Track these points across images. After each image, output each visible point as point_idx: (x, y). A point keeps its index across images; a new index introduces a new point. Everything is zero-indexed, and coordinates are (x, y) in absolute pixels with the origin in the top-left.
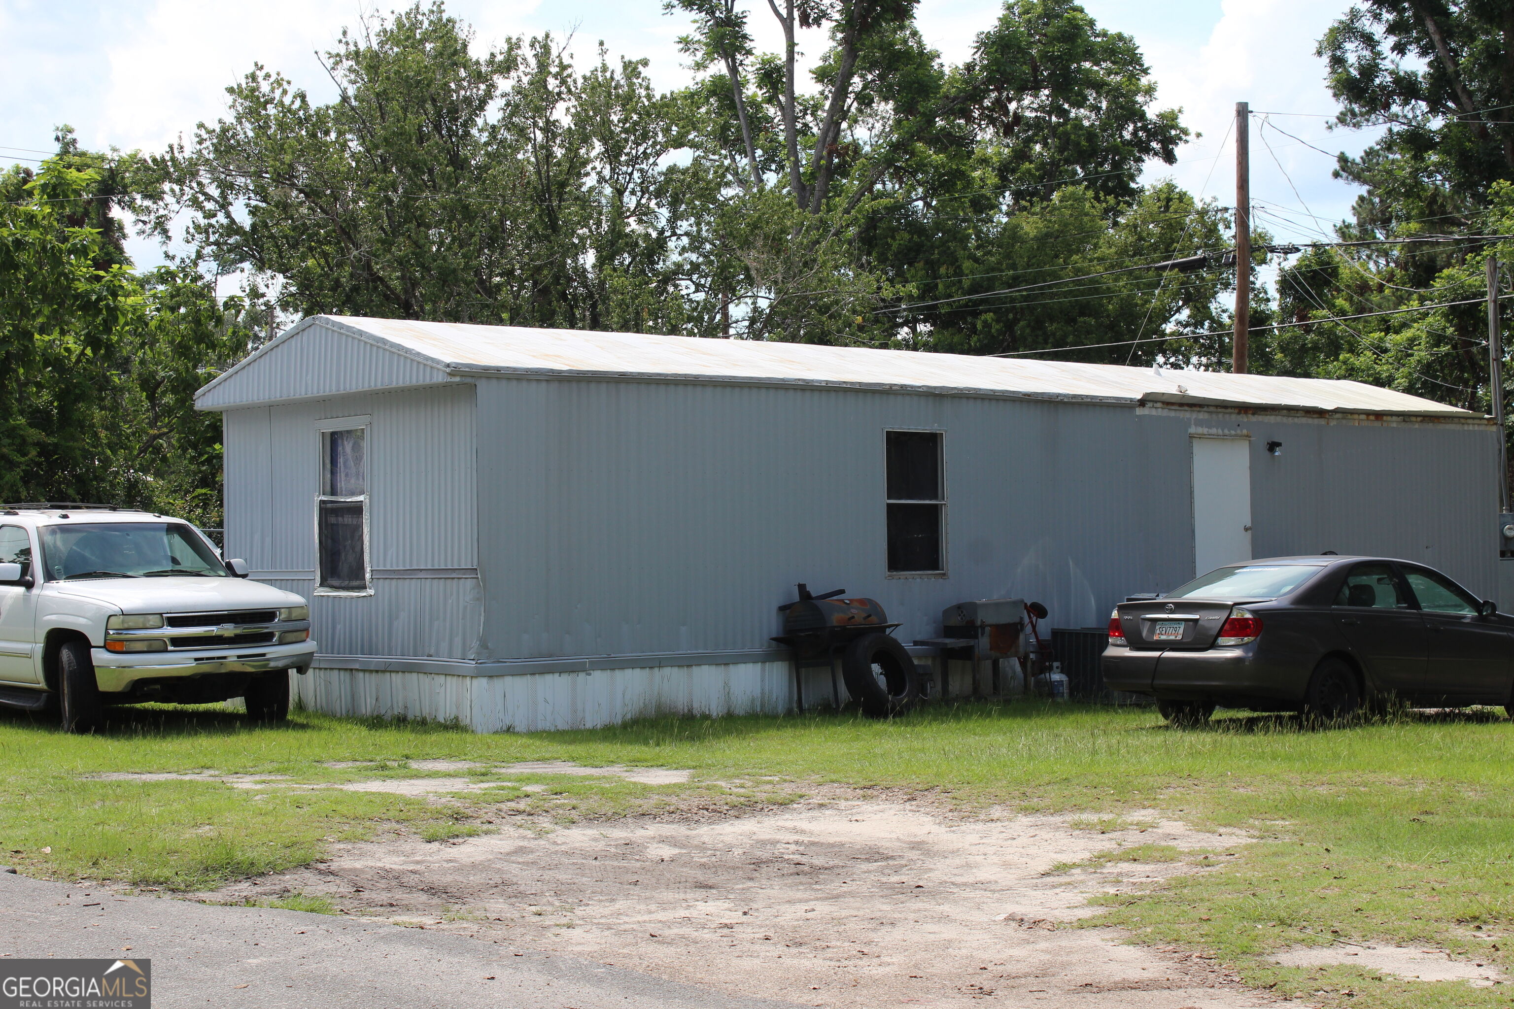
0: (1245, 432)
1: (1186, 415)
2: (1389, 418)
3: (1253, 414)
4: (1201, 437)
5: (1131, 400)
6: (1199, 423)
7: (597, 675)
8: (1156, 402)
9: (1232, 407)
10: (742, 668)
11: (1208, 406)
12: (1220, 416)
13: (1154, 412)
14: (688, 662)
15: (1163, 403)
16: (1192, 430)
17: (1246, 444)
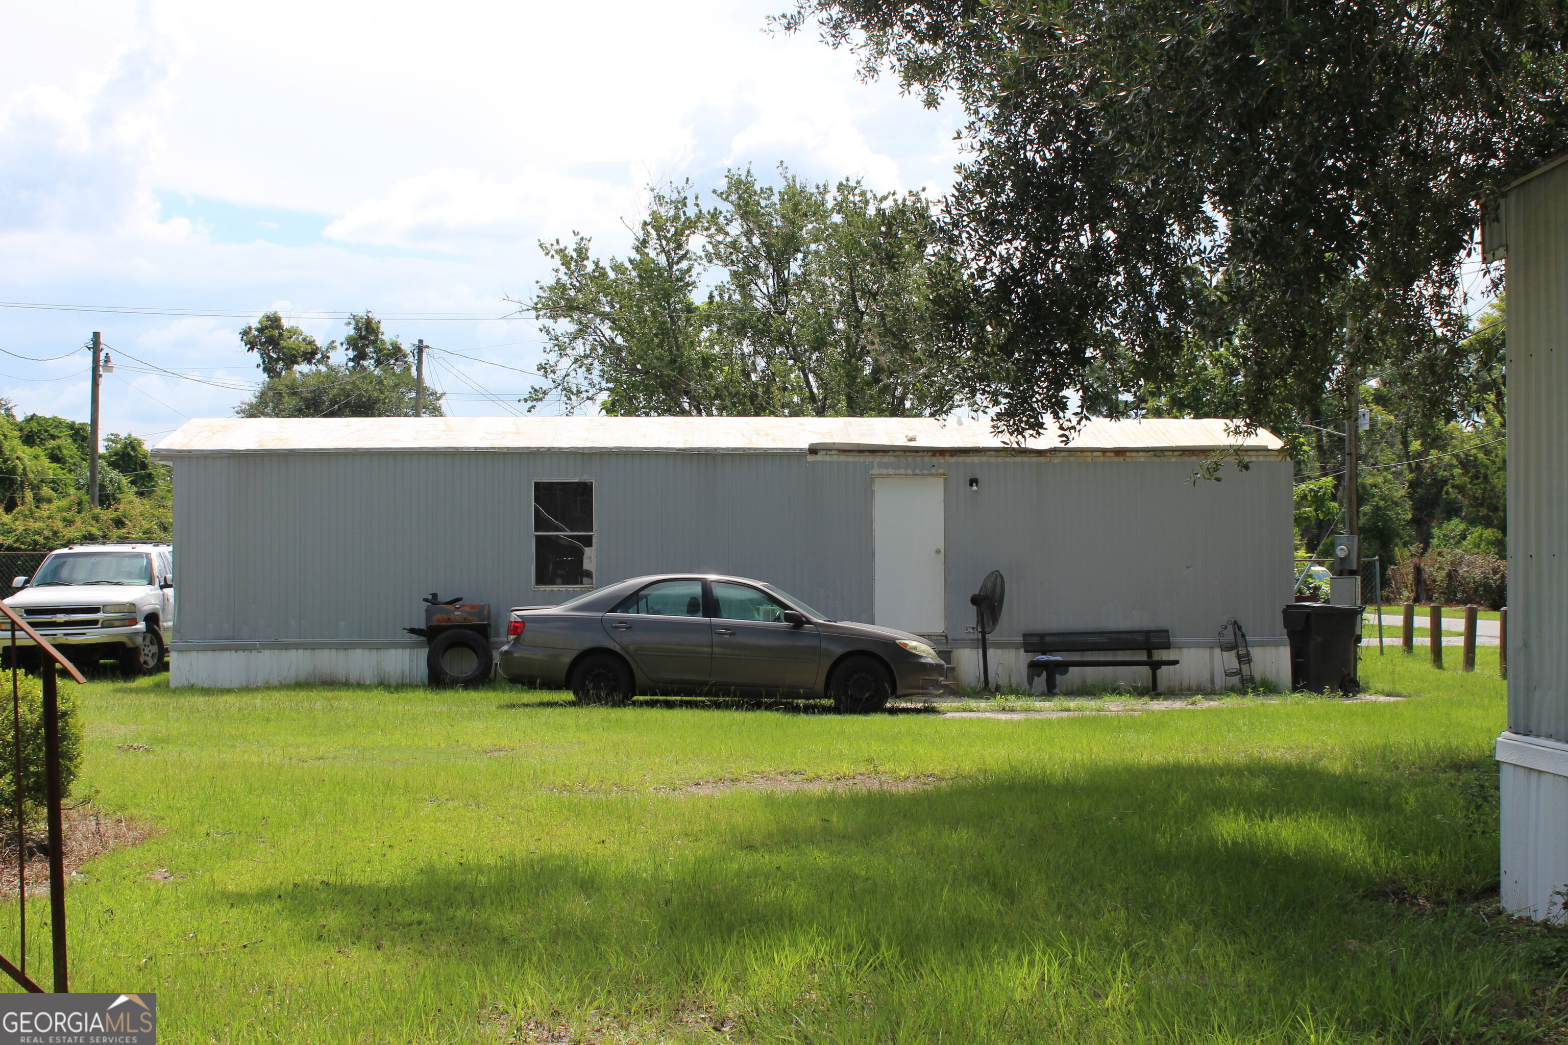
0: (941, 471)
1: (868, 459)
2: (1134, 454)
3: (952, 456)
4: (882, 476)
5: (801, 449)
6: (881, 465)
7: (267, 653)
8: (831, 450)
9: (923, 451)
10: (392, 652)
11: (894, 451)
12: (910, 459)
13: (828, 458)
14: (346, 646)
15: (839, 450)
16: (875, 471)
17: (940, 481)
